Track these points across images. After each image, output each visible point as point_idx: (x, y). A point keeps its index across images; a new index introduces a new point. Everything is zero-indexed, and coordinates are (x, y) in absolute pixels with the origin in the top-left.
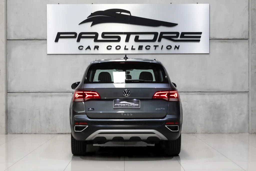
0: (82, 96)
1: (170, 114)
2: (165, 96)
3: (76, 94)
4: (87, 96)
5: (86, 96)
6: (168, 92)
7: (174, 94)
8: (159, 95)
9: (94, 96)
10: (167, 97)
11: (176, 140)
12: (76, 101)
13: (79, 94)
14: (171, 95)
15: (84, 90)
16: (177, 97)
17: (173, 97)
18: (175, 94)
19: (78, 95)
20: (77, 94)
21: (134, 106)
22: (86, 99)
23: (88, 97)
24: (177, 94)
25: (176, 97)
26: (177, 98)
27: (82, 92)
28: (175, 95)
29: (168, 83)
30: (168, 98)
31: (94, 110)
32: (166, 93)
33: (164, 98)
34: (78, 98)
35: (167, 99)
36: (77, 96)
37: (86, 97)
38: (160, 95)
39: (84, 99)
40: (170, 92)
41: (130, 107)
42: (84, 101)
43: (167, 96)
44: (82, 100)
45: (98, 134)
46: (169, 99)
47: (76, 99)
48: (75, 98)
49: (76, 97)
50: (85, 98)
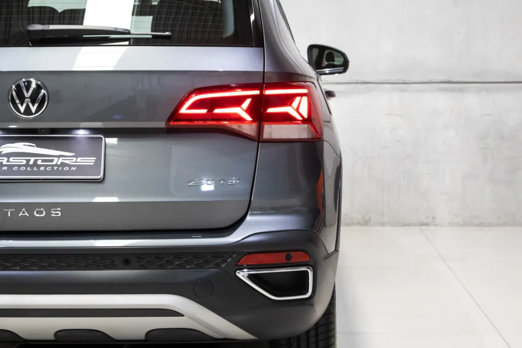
1: (264, 211)
2: (240, 111)
6: (257, 92)
7: (287, 100)
8: (204, 111)
10: (248, 118)
11: (298, 337)
14: (271, 110)
16: (306, 116)
17: (287, 118)
18: (295, 104)
21: (70, 166)
24: (305, 99)
25: (299, 118)
26: (304, 121)
28: (299, 108)
29: (259, 44)
30: (255, 125)
32: (244, 98)
33: (235, 126)
35: (249, 129)
38: (211, 110)
40: (268, 92)
41: (52, 172)
43: (249, 111)
46: (260, 130)
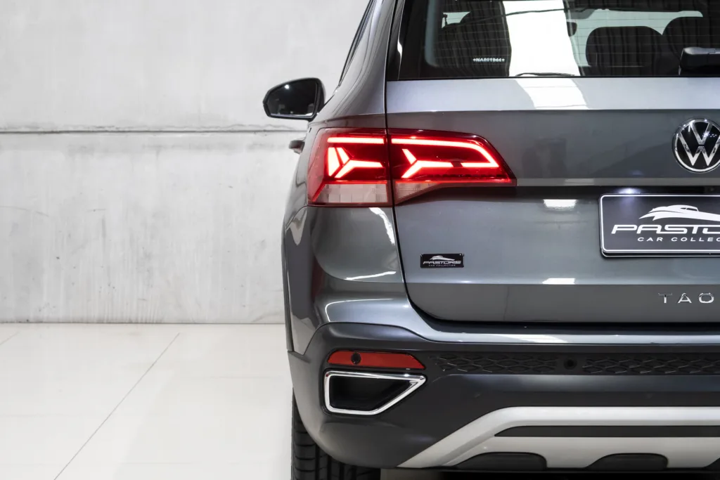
0: (378, 165)
3: (331, 151)
4: (417, 166)
5: (407, 165)
9: (466, 165)
12: (332, 199)
13: (355, 152)
15: (393, 124)
19: (351, 158)
20: (341, 150)
22: (406, 189)
23: (421, 176)
27: (380, 141)
31: (461, 266)
34: (343, 178)
36: (342, 165)
37: (407, 175)
39: (392, 191)
42: (393, 203)
44: (374, 191)
45: (497, 435)
47: (333, 186)
48: (329, 179)
49: (331, 173)
50: (399, 184)
